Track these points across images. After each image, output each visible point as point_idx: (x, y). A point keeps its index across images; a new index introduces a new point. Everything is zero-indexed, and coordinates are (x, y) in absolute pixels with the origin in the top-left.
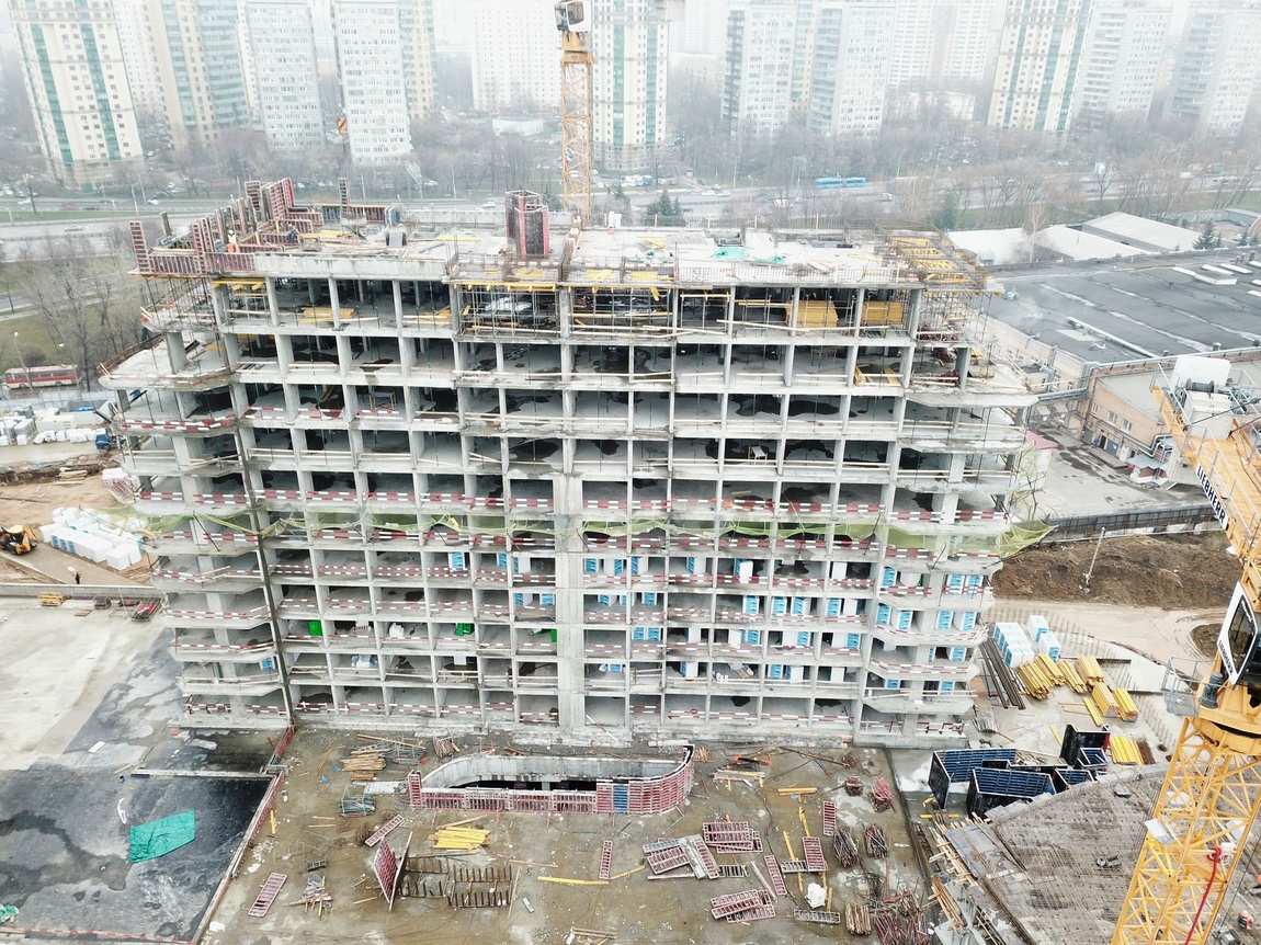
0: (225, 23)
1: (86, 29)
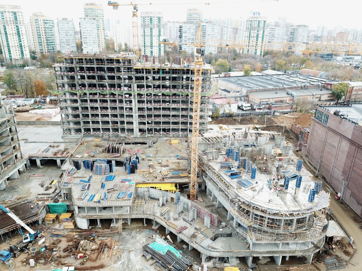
1: (17, 26)
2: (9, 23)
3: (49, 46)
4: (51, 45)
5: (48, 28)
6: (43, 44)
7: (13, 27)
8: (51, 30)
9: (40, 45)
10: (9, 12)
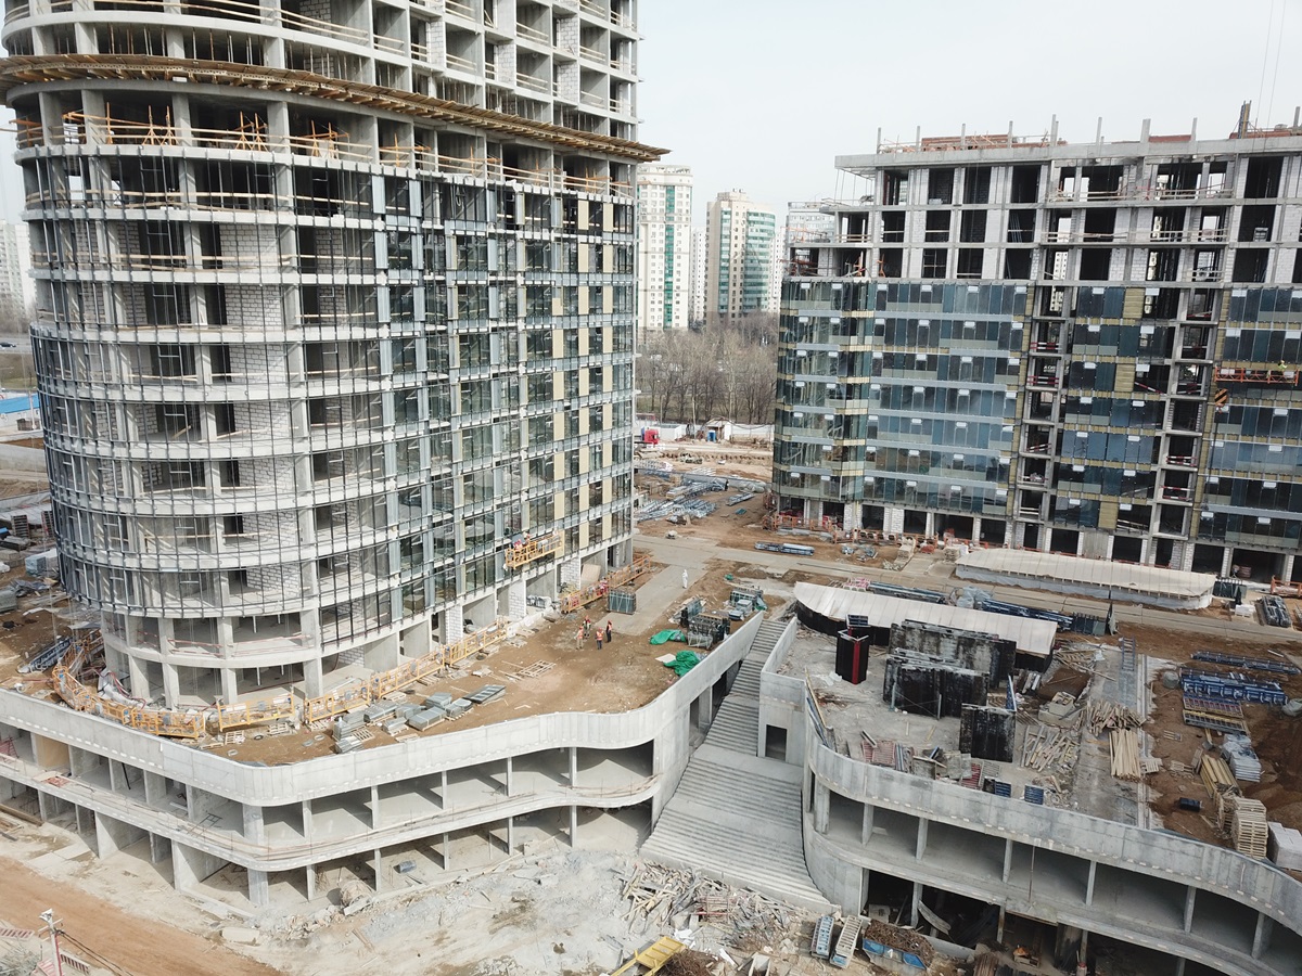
0: (764, 235)
1: (669, 228)
2: (649, 218)
3: (748, 296)
4: (754, 292)
5: (755, 238)
6: (732, 289)
7: (657, 230)
8: (761, 246)
9: (723, 291)
10: (655, 186)
